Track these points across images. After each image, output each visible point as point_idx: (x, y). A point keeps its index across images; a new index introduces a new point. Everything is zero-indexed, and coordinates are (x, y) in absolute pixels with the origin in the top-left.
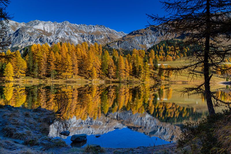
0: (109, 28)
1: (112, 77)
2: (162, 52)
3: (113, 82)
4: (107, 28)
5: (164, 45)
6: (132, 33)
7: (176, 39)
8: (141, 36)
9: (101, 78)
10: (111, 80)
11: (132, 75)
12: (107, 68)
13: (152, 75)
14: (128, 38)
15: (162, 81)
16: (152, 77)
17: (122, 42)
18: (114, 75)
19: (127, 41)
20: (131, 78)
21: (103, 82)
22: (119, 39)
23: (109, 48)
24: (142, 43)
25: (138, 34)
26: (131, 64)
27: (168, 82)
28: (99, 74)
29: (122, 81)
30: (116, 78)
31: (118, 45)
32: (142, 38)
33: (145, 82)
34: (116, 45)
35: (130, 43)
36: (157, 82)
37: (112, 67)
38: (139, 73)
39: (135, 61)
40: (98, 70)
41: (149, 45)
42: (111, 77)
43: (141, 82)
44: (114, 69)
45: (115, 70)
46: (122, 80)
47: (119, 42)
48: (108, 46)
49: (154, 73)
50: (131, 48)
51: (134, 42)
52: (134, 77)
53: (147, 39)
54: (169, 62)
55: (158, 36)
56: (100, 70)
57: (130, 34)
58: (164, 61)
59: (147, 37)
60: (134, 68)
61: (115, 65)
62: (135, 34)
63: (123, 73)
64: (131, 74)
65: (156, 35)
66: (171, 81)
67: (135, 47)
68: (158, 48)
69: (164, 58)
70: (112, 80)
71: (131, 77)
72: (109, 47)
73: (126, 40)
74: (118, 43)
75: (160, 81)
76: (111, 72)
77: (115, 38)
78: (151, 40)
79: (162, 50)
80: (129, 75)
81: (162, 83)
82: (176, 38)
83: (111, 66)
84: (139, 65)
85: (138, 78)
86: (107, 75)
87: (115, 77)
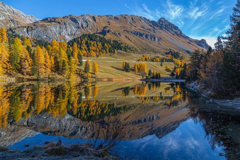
0: (11, 7)
1: (27, 74)
2: (84, 46)
3: (29, 80)
4: (8, 7)
5: (86, 39)
6: (47, 19)
7: (98, 35)
8: (58, 26)
9: (10, 75)
10: (25, 77)
11: (54, 71)
12: (19, 62)
13: (77, 71)
14: (41, 25)
15: (89, 78)
16: (78, 74)
17: (34, 28)
18: (29, 71)
19: (40, 29)
20: (53, 75)
21: (13, 80)
22: (28, 24)
23: (14, 34)
24: (60, 34)
25: (54, 21)
26: (52, 57)
27: (94, 80)
28: (7, 68)
29: (41, 79)
30: (33, 75)
31: (27, 31)
32: (60, 27)
33: (70, 80)
34: (24, 31)
35: (45, 32)
36: (83, 80)
37: (26, 61)
38: (63, 69)
39: (58, 55)
40: (4, 63)
41: (69, 37)
42: (25, 73)
43: (66, 80)
44: (30, 63)
45: (31, 65)
46: (41, 77)
47: (29, 28)
48: (12, 31)
49: (79, 69)
50: (46, 39)
51: (50, 31)
52: (57, 74)
53: (66, 30)
54: (92, 58)
55: (79, 28)
56: (7, 64)
57: (44, 20)
58: (87, 56)
59: (66, 27)
60: (57, 63)
61: (30, 58)
62: (51, 21)
63: (43, 68)
64: (53, 69)
65: (76, 27)
66: (97, 78)
67: (51, 37)
68: (80, 41)
69: (87, 53)
70: (28, 77)
71: (53, 73)
72: (14, 32)
73: (39, 27)
74: (27, 29)
75: (87, 78)
76: (25, 66)
77: (23, 22)
78: (71, 32)
79: (84, 44)
80: (50, 71)
81: (88, 80)
82: (98, 33)
83: (25, 59)
84: (62, 60)
85: (61, 75)
86: (20, 71)
87: (31, 73)
